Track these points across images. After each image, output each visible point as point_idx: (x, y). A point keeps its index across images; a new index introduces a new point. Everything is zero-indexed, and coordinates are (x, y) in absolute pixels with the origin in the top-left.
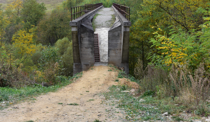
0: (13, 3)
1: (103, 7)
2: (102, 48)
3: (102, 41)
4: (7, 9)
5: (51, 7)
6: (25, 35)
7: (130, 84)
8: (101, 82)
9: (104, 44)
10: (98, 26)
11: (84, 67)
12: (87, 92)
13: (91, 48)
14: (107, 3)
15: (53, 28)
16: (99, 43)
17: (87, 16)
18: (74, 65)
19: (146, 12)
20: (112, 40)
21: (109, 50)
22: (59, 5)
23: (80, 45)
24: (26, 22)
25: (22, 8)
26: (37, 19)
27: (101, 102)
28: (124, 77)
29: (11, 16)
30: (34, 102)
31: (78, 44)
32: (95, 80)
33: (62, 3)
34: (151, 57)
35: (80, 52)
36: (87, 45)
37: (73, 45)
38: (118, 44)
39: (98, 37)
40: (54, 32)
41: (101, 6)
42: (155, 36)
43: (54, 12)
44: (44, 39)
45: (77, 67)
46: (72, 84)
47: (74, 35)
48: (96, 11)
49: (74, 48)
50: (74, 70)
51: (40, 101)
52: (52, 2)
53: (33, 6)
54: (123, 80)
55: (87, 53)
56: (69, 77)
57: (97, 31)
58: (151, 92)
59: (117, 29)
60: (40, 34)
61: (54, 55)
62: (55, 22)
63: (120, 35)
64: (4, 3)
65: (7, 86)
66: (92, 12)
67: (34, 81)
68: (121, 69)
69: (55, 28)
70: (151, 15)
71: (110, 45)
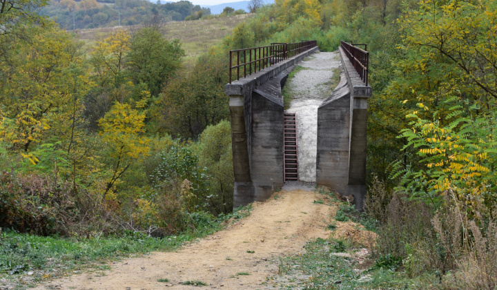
0: (109, 38)
1: (318, 51)
2: (305, 149)
3: (305, 130)
4: (94, 53)
5: (196, 48)
6: (128, 115)
7: (362, 238)
8: (290, 231)
9: (310, 140)
10: (299, 96)
11: (258, 192)
12: (250, 254)
13: (277, 148)
14: (328, 41)
15: (199, 98)
16: (298, 136)
17: (273, 71)
18: (235, 187)
19: (413, 64)
20: (326, 129)
21: (319, 152)
22: (215, 44)
23: (249, 140)
24: (138, 82)
25: (130, 51)
26: (163, 76)
27: (264, 281)
28: (350, 218)
29: (103, 69)
30: (104, 275)
31: (246, 138)
32: (278, 224)
33: (221, 41)
34: (400, 172)
35: (250, 156)
36: (267, 141)
37: (233, 139)
38: (342, 140)
39: (296, 121)
40: (200, 109)
41: (312, 49)
42: (410, 123)
43: (203, 61)
44: (177, 123)
45: (243, 191)
46: (221, 233)
47: (236, 115)
48: (298, 60)
49: (236, 147)
50: (235, 198)
51: (117, 273)
52: (199, 37)
53: (153, 47)
54: (344, 227)
55: (267, 160)
56: (220, 215)
57: (295, 108)
58: (394, 260)
59: (338, 104)
60: (168, 111)
61: (188, 163)
62: (202, 85)
63: (346, 118)
64: (91, 39)
65: (55, 233)
66: (285, 61)
67: (130, 223)
68: (345, 199)
69: (202, 97)
70: (424, 71)
71: (322, 140)
